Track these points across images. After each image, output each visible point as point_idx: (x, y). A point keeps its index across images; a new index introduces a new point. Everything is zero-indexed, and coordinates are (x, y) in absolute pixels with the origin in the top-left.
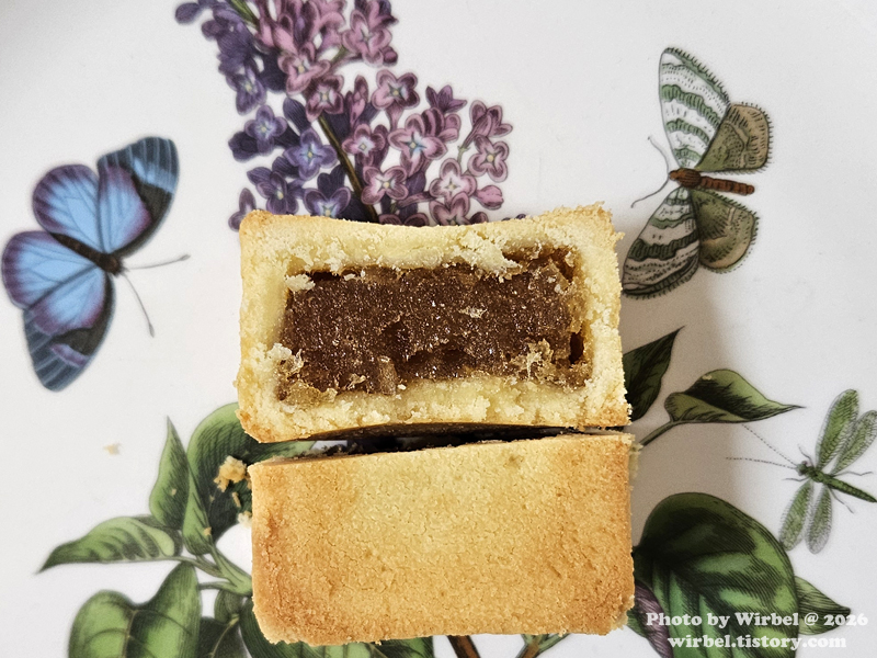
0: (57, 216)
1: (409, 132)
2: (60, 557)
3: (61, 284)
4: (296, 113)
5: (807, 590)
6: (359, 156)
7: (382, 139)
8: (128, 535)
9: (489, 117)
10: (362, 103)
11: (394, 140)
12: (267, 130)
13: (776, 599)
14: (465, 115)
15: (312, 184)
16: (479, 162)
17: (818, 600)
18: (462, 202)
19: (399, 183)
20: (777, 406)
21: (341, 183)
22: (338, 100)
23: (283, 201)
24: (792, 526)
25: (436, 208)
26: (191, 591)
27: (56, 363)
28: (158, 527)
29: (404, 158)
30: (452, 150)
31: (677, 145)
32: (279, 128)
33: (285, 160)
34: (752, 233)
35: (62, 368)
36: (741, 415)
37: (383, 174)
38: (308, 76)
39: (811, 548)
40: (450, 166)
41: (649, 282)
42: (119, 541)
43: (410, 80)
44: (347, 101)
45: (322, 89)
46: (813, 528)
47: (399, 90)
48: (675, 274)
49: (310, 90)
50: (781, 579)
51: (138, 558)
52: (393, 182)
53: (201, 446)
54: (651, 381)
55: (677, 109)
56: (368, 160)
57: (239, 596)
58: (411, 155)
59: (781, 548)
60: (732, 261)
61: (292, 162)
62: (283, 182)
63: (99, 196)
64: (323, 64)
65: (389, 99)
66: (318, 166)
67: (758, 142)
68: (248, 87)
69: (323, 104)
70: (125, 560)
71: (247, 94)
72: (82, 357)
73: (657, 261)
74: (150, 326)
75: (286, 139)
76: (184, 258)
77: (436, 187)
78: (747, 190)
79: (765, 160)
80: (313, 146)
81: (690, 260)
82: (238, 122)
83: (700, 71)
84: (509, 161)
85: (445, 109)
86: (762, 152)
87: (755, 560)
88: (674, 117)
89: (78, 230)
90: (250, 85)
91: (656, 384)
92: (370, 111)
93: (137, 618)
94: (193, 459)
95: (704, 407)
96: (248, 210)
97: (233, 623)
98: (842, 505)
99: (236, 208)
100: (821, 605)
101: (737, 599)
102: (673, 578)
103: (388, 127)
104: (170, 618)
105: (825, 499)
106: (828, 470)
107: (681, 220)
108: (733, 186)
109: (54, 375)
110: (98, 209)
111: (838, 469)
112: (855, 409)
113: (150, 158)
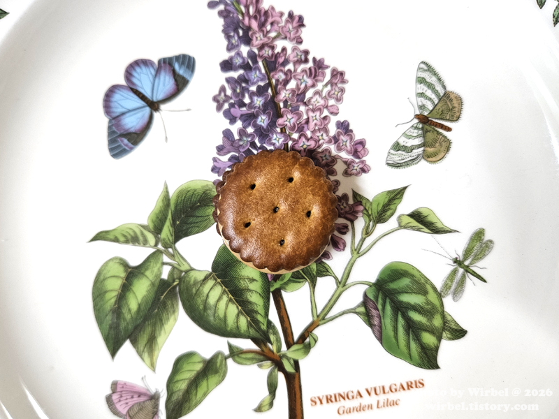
0: (135, 80)
1: (302, 74)
2: (100, 237)
3: (130, 111)
4: (253, 57)
5: (449, 318)
6: (277, 80)
7: (289, 75)
8: (134, 232)
9: (339, 75)
10: (283, 58)
11: (294, 76)
12: (238, 61)
13: (434, 320)
14: (328, 73)
15: (253, 88)
16: (331, 94)
17: (453, 324)
18: (320, 109)
19: (293, 95)
20: (447, 229)
21: (267, 91)
22: (272, 55)
23: (239, 93)
24: (447, 286)
25: (308, 110)
26: (159, 265)
27: (120, 146)
28: (149, 231)
29: (297, 85)
30: (320, 86)
31: (420, 104)
32: (243, 62)
33: (244, 76)
34: (448, 149)
35: (121, 149)
36: (431, 230)
37: (286, 91)
38: (261, 42)
39: (454, 299)
40: (317, 93)
41: (399, 162)
42: (130, 234)
43: (306, 53)
44: (277, 56)
45: (266, 49)
46: (456, 289)
47: (301, 56)
48: (411, 160)
49: (261, 48)
50: (438, 311)
51: (137, 244)
52: (291, 95)
53: (178, 197)
54: (392, 207)
55: (422, 88)
56: (281, 83)
57: (181, 272)
58: (301, 84)
59: (440, 296)
60: (438, 159)
61: (247, 78)
62: (241, 85)
63: (156, 75)
64: (269, 38)
65: (296, 59)
66: (258, 81)
67: (456, 109)
68: (233, 41)
69: (266, 55)
70: (131, 244)
71: (232, 44)
72: (132, 146)
73: (403, 153)
74: (166, 138)
75: (246, 67)
76: (188, 110)
77: (309, 100)
78: (449, 129)
79: (458, 118)
80: (257, 72)
81: (419, 155)
82: (226, 56)
83: (435, 74)
84: (344, 96)
85: (320, 68)
86: (458, 114)
87: (427, 299)
88: (421, 92)
89: (143, 88)
90: (235, 40)
91: (394, 208)
92: (286, 62)
93: (130, 273)
94: (172, 203)
95: (414, 223)
96: (223, 94)
97: (175, 283)
98: (471, 281)
99: (217, 93)
100: (454, 327)
101: (416, 317)
102: (388, 301)
103: (293, 70)
104: (146, 276)
105: (464, 277)
106: (467, 263)
107: (417, 137)
108: (442, 127)
109: (117, 152)
110: (154, 81)
111: (471, 264)
112: (483, 237)
113: (183, 63)
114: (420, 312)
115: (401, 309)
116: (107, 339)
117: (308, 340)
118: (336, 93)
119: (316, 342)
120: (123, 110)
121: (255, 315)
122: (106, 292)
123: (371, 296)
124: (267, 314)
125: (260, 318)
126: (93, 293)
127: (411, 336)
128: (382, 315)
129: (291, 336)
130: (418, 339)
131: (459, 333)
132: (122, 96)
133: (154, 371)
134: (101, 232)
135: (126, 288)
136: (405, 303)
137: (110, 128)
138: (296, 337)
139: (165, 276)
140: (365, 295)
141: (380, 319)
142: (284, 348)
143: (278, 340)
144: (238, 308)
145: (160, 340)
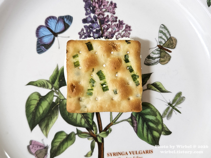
0: (49, 24)
1: (114, 26)
2: (30, 84)
3: (46, 36)
4: (95, 18)
5: (165, 126)
7: (109, 26)
8: (44, 83)
9: (128, 28)
10: (107, 19)
11: (111, 27)
12: (89, 19)
13: (159, 126)
14: (124, 26)
15: (95, 30)
16: (124, 35)
19: (110, 34)
20: (167, 91)
21: (100, 32)
22: (103, 18)
23: (89, 32)
24: (165, 114)
26: (52, 96)
27: (41, 49)
28: (50, 83)
29: (112, 30)
30: (121, 31)
31: (160, 41)
32: (91, 20)
33: (91, 25)
34: (169, 59)
35: (41, 50)
36: (160, 91)
37: (107, 32)
38: (99, 12)
39: (167, 119)
40: (119, 34)
41: (149, 63)
42: (42, 83)
43: (116, 18)
44: (105, 18)
45: (101, 15)
46: (168, 115)
47: (114, 19)
48: (154, 63)
49: (99, 15)
50: (160, 123)
51: (44, 88)
52: (109, 34)
53: (62, 70)
55: (161, 35)
56: (105, 29)
57: (61, 99)
59: (162, 117)
60: (165, 63)
62: (90, 29)
63: (57, 23)
64: (102, 11)
65: (112, 20)
66: (96, 28)
67: (174, 44)
69: (100, 18)
70: (42, 87)
71: (88, 13)
72: (46, 49)
73: (152, 60)
74: (59, 47)
75: (92, 22)
76: (68, 37)
78: (170, 52)
79: (175, 47)
80: (97, 24)
81: (157, 61)
82: (85, 17)
83: (167, 29)
84: (130, 36)
85: (121, 24)
86: (175, 46)
87: (156, 118)
88: (161, 36)
89: (52, 27)
90: (89, 11)
91: (146, 81)
92: (108, 21)
93: (41, 98)
94: (59, 72)
95: (154, 88)
96: (82, 32)
97: (58, 104)
98: (174, 112)
99: (80, 31)
100: (166, 130)
101: (151, 125)
102: (141, 117)
103: (110, 25)
104: (47, 100)
105: (172, 110)
106: (173, 105)
107: (157, 54)
108: (168, 50)
109: (40, 51)
110: (56, 25)
111: (175, 105)
112: (181, 95)
113: (68, 19)
114: (153, 123)
115: (146, 121)
116: (30, 124)
117: (108, 130)
118: (127, 34)
119: (111, 131)
120: (44, 35)
121: (88, 119)
122: (31, 105)
123: (134, 115)
124: (93, 119)
125: (90, 120)
126: (26, 105)
127: (149, 132)
128: (138, 123)
129: (101, 128)
130: (152, 134)
131: (168, 133)
132: (43, 30)
133: (47, 137)
134: (31, 82)
135: (39, 104)
136: (148, 119)
137: (38, 42)
138: (103, 128)
139: (54, 101)
140: (132, 114)
141: (137, 125)
142: (98, 132)
143: (96, 129)
144: (81, 115)
145: (50, 125)
